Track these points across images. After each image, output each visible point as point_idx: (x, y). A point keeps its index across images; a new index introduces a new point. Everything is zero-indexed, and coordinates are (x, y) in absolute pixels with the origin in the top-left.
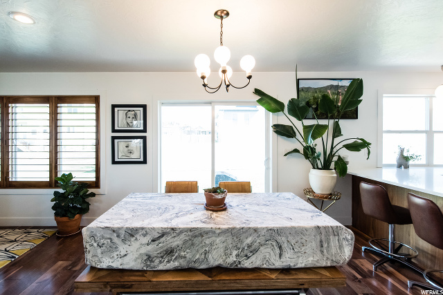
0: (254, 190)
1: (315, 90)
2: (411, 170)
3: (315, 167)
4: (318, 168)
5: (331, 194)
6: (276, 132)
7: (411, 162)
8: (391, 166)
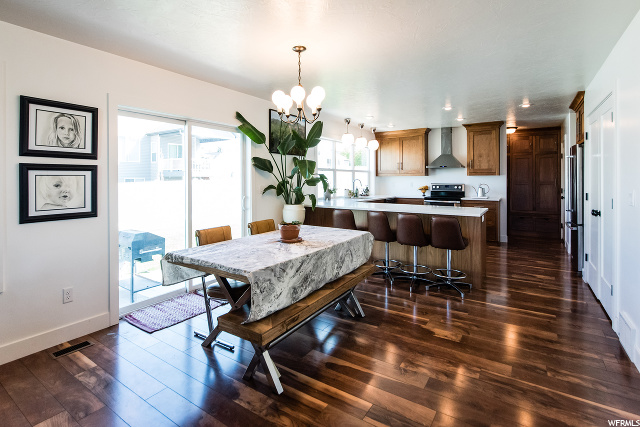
0: (234, 237)
3: (288, 202)
4: (292, 204)
6: (255, 165)
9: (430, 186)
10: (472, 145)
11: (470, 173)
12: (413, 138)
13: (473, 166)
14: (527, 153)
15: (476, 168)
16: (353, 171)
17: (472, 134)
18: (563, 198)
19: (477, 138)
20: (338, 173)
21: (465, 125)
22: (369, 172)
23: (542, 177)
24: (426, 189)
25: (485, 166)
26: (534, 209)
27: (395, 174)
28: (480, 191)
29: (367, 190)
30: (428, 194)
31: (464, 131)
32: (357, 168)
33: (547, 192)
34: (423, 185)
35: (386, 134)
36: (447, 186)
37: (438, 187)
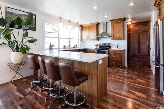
1: (16, 15)
2: (53, 50)
3: (13, 51)
4: (15, 52)
5: (21, 63)
7: (53, 48)
8: (47, 49)
9: (99, 44)
10: (113, 28)
11: (113, 39)
12: (93, 27)
13: (113, 37)
14: (136, 32)
15: (114, 37)
17: (113, 24)
18: (151, 49)
19: (115, 25)
20: (60, 39)
21: (110, 20)
22: (78, 39)
23: (142, 41)
25: (118, 36)
26: (139, 53)
28: (116, 46)
31: (110, 23)
33: (144, 47)
34: (97, 44)
35: (84, 25)
36: (104, 44)
37: (101, 45)
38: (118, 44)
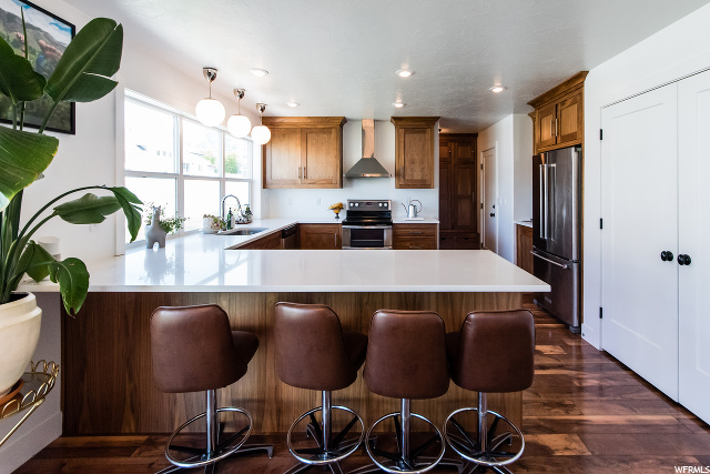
9: (345, 202)
10: (402, 146)
11: (400, 186)
12: (323, 131)
13: (404, 175)
14: (446, 162)
15: (408, 178)
16: (222, 180)
17: (402, 131)
18: (492, 215)
19: (409, 137)
21: (396, 120)
22: (251, 182)
23: (460, 190)
24: (340, 207)
25: (417, 176)
26: (453, 228)
27: (293, 184)
28: (410, 209)
29: (248, 211)
30: (343, 216)
32: (228, 175)
33: (465, 207)
34: (336, 202)
35: (278, 120)
36: (368, 204)
37: (357, 205)
38: (414, 203)
